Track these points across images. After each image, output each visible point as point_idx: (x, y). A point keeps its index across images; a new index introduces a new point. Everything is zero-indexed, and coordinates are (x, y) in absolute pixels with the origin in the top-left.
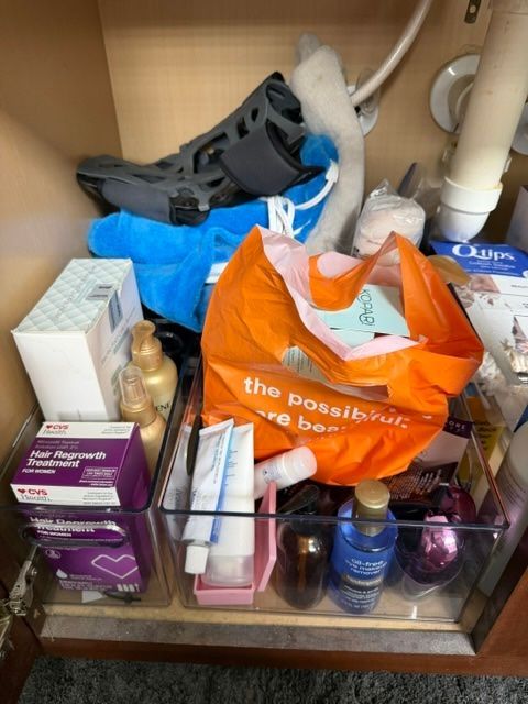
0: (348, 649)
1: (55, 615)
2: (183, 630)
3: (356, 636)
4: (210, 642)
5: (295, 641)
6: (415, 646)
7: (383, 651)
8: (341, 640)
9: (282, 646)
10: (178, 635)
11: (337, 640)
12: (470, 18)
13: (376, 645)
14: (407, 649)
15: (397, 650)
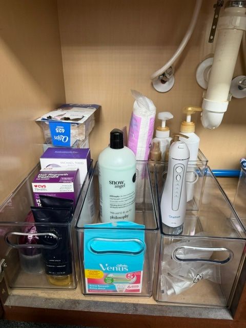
0: (165, 315)
1: (13, 295)
2: (79, 304)
3: (169, 309)
4: (93, 310)
5: (137, 310)
6: (200, 314)
7: (183, 316)
8: (162, 311)
9: (130, 313)
10: (76, 306)
11: (159, 310)
12: (211, 41)
13: (180, 313)
14: (196, 316)
15: (191, 316)
